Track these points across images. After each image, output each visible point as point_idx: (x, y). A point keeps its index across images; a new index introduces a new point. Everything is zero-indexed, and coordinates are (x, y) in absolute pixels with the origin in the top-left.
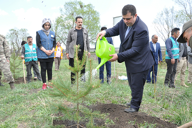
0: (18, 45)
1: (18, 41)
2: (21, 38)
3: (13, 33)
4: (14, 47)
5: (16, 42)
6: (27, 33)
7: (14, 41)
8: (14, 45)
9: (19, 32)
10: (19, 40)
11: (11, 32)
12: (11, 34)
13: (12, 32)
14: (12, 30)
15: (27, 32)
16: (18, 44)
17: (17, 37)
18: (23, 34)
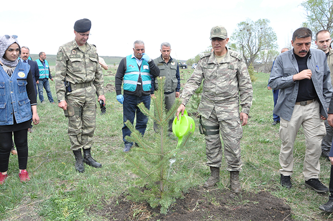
0: (250, 50)
1: (252, 42)
2: (257, 37)
3: (244, 29)
4: (244, 53)
5: (248, 45)
6: (268, 27)
7: (245, 43)
8: (245, 49)
9: (254, 27)
10: (254, 41)
11: (240, 27)
12: (241, 31)
13: (242, 27)
14: (242, 23)
15: (269, 25)
16: (252, 48)
17: (250, 36)
18: (260, 30)
